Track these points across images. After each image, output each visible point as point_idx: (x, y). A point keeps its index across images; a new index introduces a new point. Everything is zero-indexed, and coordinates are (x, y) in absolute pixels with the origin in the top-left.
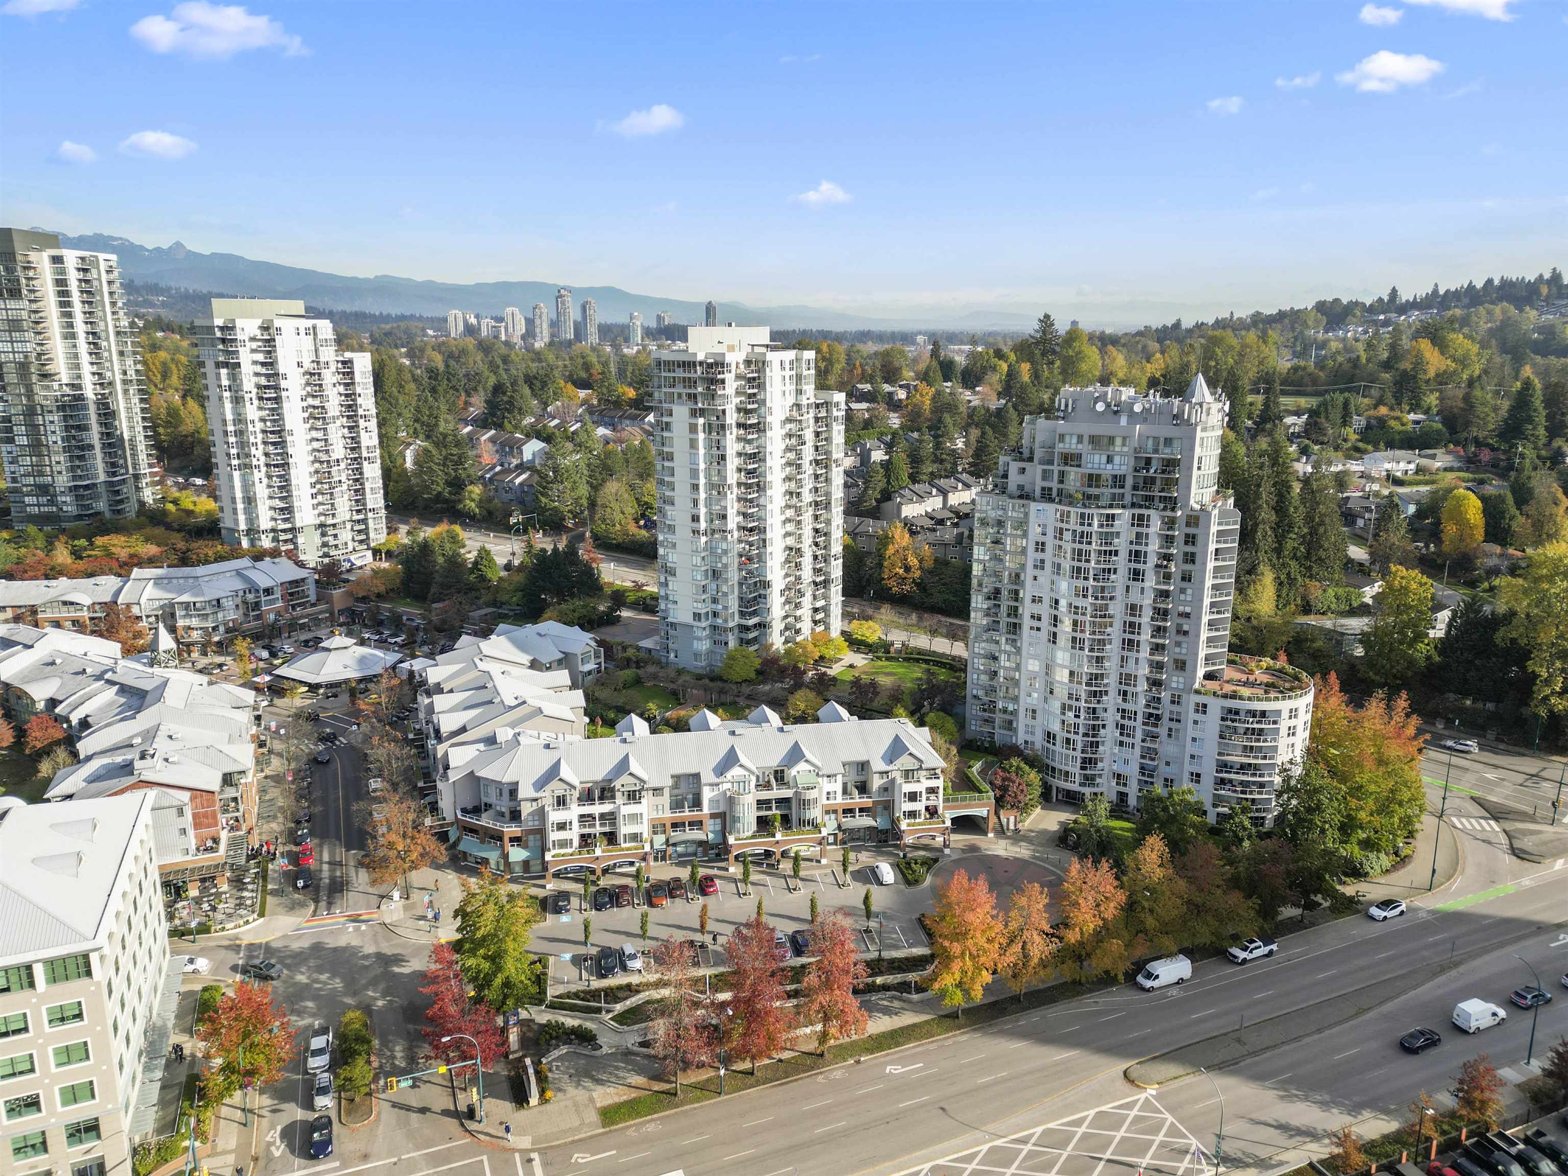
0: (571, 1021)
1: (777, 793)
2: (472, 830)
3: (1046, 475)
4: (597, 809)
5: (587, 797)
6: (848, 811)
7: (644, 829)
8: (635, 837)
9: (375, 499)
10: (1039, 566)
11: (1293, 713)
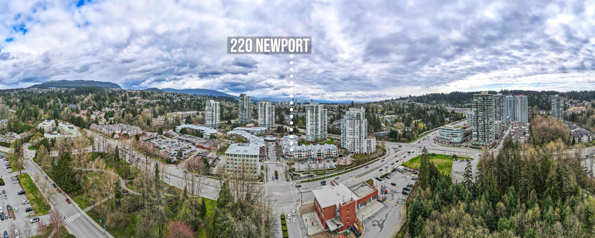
0: (297, 174)
1: (319, 152)
2: (286, 155)
3: (348, 117)
4: (300, 153)
5: (298, 152)
6: (328, 155)
7: (305, 156)
8: (304, 157)
9: (274, 122)
10: (348, 126)
11: (373, 140)
